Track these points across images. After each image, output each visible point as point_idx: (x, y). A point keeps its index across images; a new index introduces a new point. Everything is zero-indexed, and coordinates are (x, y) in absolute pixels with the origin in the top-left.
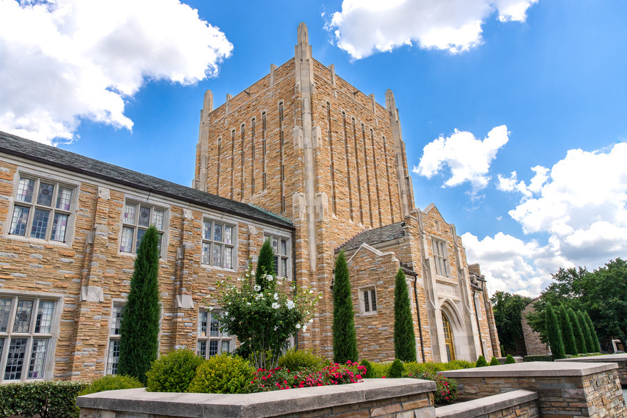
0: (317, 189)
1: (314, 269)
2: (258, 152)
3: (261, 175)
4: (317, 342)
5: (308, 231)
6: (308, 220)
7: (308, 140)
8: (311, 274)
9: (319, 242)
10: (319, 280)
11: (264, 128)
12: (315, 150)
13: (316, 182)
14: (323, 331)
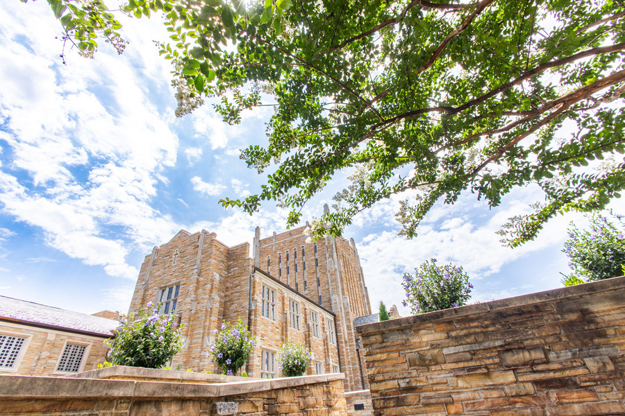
0: (343, 294)
1: (347, 339)
2: (300, 269)
3: (303, 281)
4: (353, 383)
5: (342, 317)
6: (341, 311)
7: (336, 266)
8: (346, 342)
9: (348, 324)
10: (350, 346)
11: (303, 255)
12: (340, 272)
13: (343, 289)
14: (355, 376)
